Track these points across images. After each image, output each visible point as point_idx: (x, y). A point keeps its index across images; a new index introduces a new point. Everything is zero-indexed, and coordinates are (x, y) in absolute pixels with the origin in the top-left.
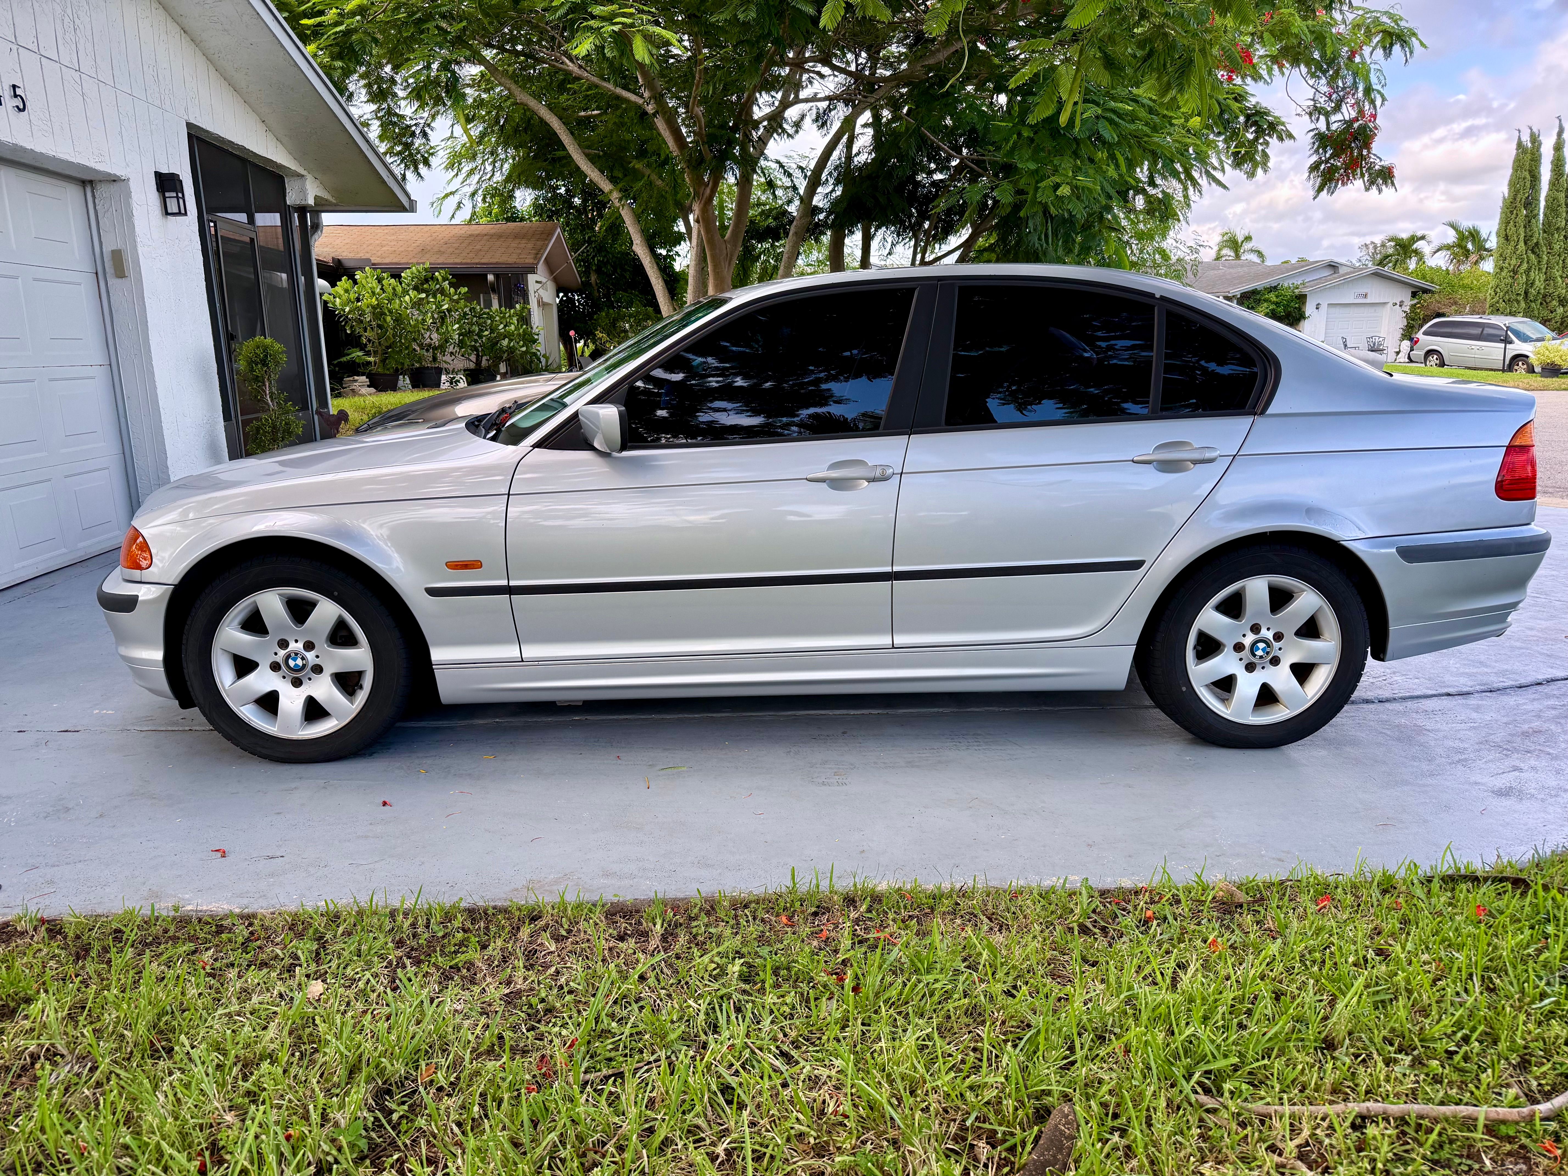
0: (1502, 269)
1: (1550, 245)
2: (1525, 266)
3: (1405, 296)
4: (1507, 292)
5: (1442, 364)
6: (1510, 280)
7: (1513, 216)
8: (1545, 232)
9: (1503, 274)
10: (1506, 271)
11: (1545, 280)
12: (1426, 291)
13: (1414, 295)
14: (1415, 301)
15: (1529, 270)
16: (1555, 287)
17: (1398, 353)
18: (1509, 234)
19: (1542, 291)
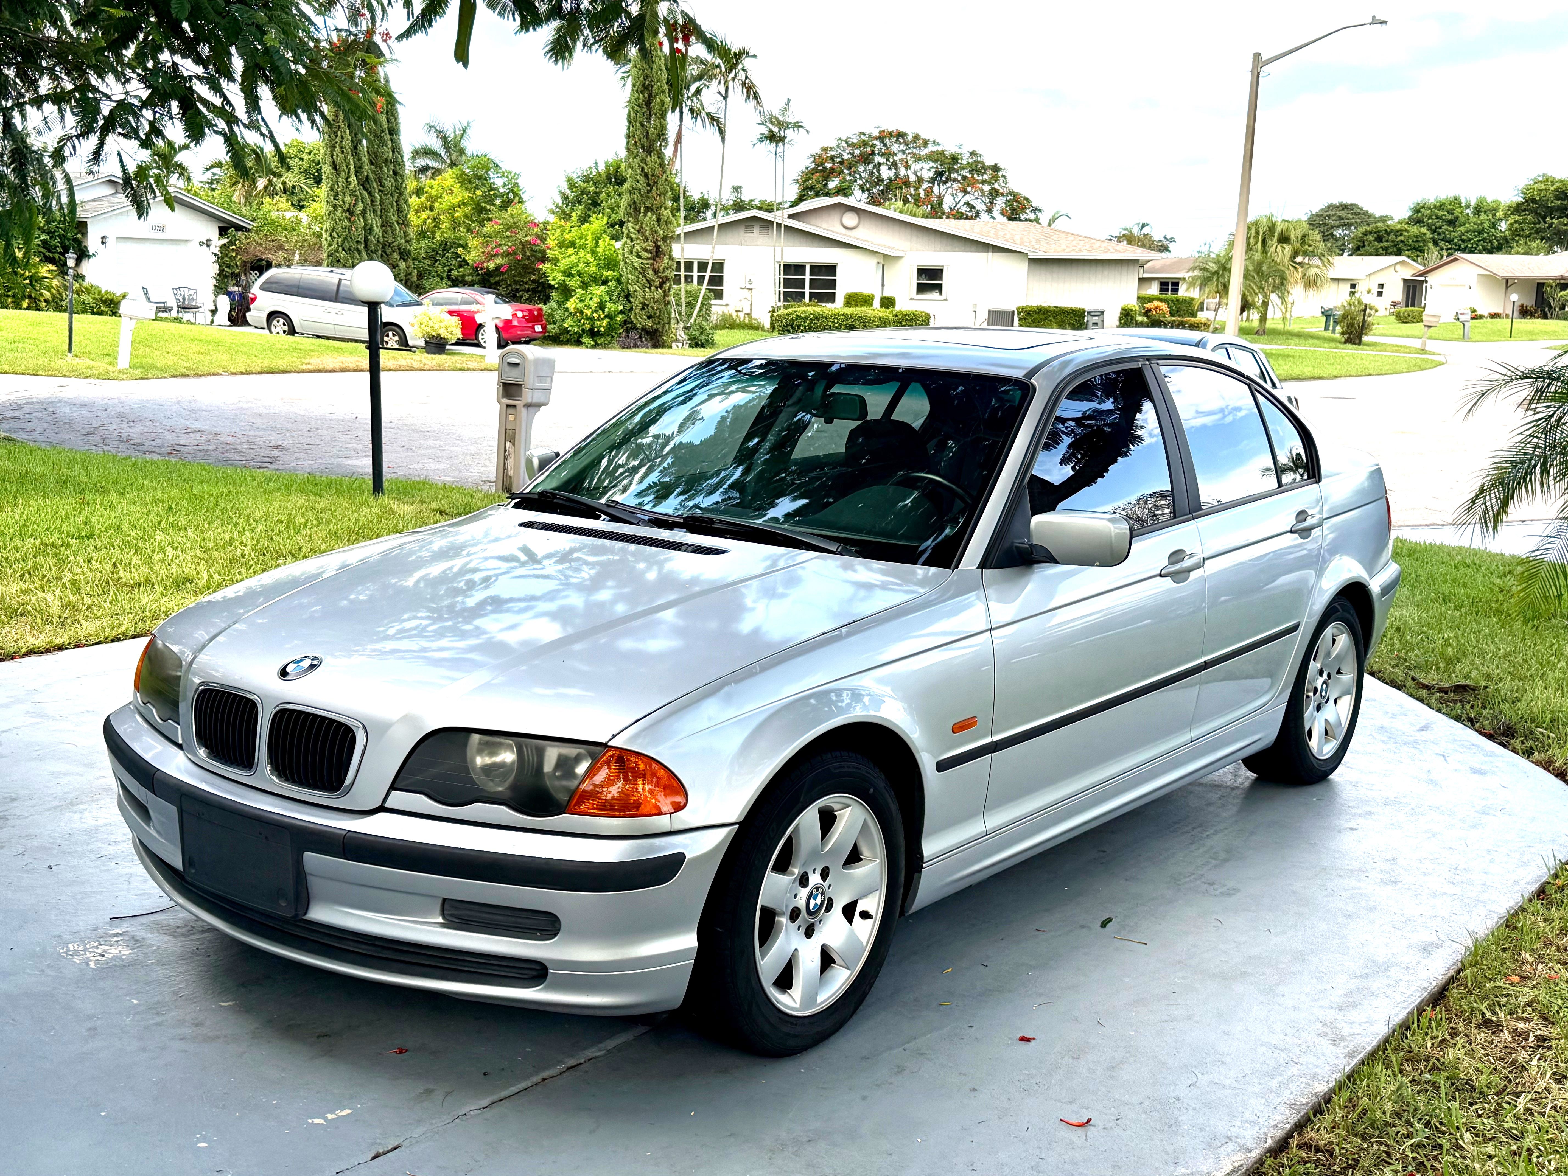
0: (335, 207)
1: (380, 180)
2: (360, 206)
3: (211, 231)
4: (345, 239)
5: (292, 331)
6: (346, 223)
7: (338, 139)
8: (372, 163)
9: (338, 214)
10: (340, 210)
11: (382, 226)
12: (239, 228)
13: (223, 232)
14: (225, 241)
15: (364, 212)
16: (394, 235)
17: (214, 312)
18: (338, 161)
19: (381, 240)
